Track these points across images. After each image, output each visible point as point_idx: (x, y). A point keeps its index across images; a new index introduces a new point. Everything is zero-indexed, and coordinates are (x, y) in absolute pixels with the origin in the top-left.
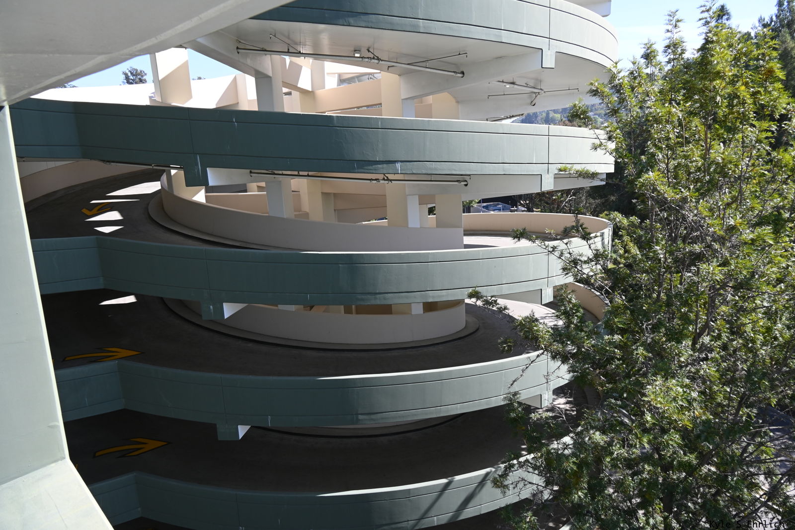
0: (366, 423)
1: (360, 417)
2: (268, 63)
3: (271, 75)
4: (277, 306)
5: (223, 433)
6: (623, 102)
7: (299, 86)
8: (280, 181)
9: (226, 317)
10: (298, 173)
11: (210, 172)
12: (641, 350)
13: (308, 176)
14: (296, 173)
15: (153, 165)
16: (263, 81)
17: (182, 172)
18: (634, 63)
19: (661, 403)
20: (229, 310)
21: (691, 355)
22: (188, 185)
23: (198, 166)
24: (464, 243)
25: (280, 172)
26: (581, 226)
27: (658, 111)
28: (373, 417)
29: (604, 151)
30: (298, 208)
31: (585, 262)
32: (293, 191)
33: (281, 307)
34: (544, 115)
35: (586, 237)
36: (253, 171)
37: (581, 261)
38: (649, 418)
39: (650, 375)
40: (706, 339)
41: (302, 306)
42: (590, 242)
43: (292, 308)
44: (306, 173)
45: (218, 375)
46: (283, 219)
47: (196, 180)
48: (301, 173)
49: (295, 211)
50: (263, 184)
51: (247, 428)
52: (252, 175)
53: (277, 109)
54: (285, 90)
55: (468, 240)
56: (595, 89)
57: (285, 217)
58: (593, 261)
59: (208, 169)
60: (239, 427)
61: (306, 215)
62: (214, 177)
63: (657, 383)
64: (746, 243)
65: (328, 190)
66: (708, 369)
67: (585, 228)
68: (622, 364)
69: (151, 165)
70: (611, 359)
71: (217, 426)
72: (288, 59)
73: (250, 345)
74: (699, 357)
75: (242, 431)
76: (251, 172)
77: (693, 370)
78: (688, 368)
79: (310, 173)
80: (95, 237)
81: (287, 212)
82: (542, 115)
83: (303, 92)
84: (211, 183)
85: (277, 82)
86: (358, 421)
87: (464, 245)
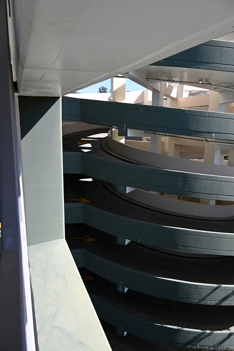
0: (181, 250)
1: (179, 247)
2: (159, 85)
3: (159, 91)
4: (148, 191)
5: (119, 241)
7: (171, 96)
8: (157, 137)
9: (127, 192)
11: (129, 131)
13: (170, 136)
14: (165, 134)
15: (106, 126)
16: (156, 93)
17: (117, 130)
20: (128, 190)
22: (119, 135)
23: (124, 127)
25: (158, 133)
28: (185, 248)
30: (163, 150)
32: (162, 142)
33: (150, 192)
36: (146, 132)
41: (159, 193)
43: (155, 193)
44: (169, 135)
46: (156, 154)
47: (123, 133)
48: (167, 134)
49: (162, 151)
50: (149, 138)
51: (130, 241)
52: (145, 133)
53: (160, 105)
54: (164, 97)
59: (128, 129)
60: (126, 240)
61: (166, 153)
62: (130, 133)
65: (177, 143)
72: (168, 84)
73: (135, 206)
75: (127, 242)
76: (145, 132)
79: (171, 135)
80: (81, 153)
81: (158, 151)
83: (173, 98)
84: (129, 135)
85: (162, 94)
86: (177, 248)
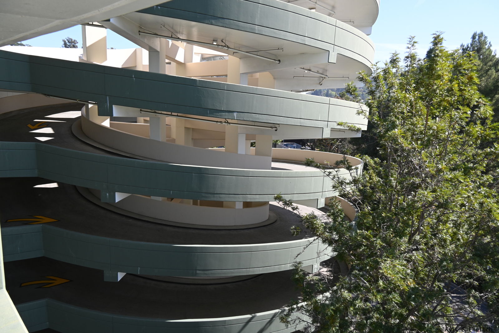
0: (201, 276)
1: (198, 272)
2: (158, 43)
3: (159, 51)
4: (150, 197)
5: (107, 277)
6: (378, 88)
7: (176, 59)
8: (159, 118)
9: (116, 201)
10: (171, 113)
11: (115, 108)
12: (379, 241)
13: (177, 116)
14: (170, 113)
15: (78, 100)
16: (154, 54)
17: (96, 107)
18: (386, 65)
19: (390, 274)
20: (119, 197)
21: (408, 247)
22: (99, 115)
23: (107, 103)
24: (272, 166)
25: (160, 112)
26: (347, 161)
27: (399, 95)
28: (206, 272)
29: (364, 117)
30: (169, 136)
31: (348, 184)
32: (167, 125)
33: (152, 198)
34: (326, 91)
35: (349, 168)
36: (142, 109)
37: (345, 182)
38: (381, 284)
39: (384, 257)
40: (417, 237)
41: (166, 198)
42: (351, 171)
43: (160, 199)
44: (176, 114)
45: (108, 239)
46: (159, 142)
47: (105, 112)
48: (173, 114)
49: (167, 137)
50: (148, 119)
51: (124, 274)
52: (142, 112)
53: (161, 72)
54: (167, 61)
55: (274, 165)
56: (361, 77)
57: (160, 141)
58: (353, 183)
59: (113, 106)
60: (119, 273)
61: (174, 140)
62: (117, 111)
63: (388, 262)
64: (447, 180)
65: (188, 126)
66: (417, 256)
67: (349, 163)
68: (367, 249)
69: (76, 100)
70: (360, 245)
71: (104, 272)
72: (170, 42)
73: (130, 220)
74: (412, 248)
75: (120, 276)
76: (141, 110)
77: (408, 256)
78: (405, 255)
79: (179, 114)
80: (35, 143)
81: (162, 138)
82: (324, 91)
83: (178, 63)
84: (115, 115)
85: (163, 55)
86: (196, 274)
87: (272, 167)
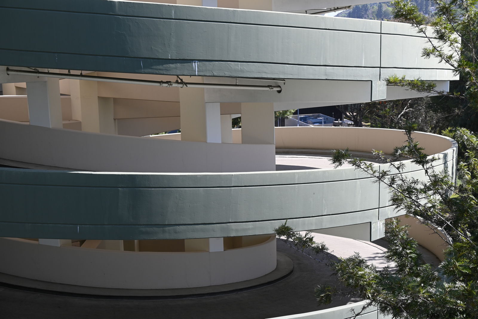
4: (38, 240)
8: (46, 82)
10: (69, 72)
13: (81, 75)
14: (66, 72)
25: (46, 70)
30: (67, 116)
31: (421, 191)
32: (61, 95)
33: (42, 241)
35: (421, 160)
36: (11, 68)
37: (416, 189)
41: (71, 240)
43: (57, 243)
44: (78, 72)
46: (48, 129)
48: (73, 72)
49: (64, 120)
50: (23, 85)
52: (10, 73)
55: (281, 160)
57: (51, 127)
58: (431, 190)
61: (79, 124)
65: (106, 94)
67: (420, 149)
76: (8, 69)
79: (84, 73)
81: (54, 122)
87: (277, 165)
